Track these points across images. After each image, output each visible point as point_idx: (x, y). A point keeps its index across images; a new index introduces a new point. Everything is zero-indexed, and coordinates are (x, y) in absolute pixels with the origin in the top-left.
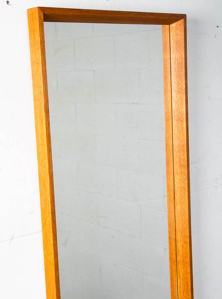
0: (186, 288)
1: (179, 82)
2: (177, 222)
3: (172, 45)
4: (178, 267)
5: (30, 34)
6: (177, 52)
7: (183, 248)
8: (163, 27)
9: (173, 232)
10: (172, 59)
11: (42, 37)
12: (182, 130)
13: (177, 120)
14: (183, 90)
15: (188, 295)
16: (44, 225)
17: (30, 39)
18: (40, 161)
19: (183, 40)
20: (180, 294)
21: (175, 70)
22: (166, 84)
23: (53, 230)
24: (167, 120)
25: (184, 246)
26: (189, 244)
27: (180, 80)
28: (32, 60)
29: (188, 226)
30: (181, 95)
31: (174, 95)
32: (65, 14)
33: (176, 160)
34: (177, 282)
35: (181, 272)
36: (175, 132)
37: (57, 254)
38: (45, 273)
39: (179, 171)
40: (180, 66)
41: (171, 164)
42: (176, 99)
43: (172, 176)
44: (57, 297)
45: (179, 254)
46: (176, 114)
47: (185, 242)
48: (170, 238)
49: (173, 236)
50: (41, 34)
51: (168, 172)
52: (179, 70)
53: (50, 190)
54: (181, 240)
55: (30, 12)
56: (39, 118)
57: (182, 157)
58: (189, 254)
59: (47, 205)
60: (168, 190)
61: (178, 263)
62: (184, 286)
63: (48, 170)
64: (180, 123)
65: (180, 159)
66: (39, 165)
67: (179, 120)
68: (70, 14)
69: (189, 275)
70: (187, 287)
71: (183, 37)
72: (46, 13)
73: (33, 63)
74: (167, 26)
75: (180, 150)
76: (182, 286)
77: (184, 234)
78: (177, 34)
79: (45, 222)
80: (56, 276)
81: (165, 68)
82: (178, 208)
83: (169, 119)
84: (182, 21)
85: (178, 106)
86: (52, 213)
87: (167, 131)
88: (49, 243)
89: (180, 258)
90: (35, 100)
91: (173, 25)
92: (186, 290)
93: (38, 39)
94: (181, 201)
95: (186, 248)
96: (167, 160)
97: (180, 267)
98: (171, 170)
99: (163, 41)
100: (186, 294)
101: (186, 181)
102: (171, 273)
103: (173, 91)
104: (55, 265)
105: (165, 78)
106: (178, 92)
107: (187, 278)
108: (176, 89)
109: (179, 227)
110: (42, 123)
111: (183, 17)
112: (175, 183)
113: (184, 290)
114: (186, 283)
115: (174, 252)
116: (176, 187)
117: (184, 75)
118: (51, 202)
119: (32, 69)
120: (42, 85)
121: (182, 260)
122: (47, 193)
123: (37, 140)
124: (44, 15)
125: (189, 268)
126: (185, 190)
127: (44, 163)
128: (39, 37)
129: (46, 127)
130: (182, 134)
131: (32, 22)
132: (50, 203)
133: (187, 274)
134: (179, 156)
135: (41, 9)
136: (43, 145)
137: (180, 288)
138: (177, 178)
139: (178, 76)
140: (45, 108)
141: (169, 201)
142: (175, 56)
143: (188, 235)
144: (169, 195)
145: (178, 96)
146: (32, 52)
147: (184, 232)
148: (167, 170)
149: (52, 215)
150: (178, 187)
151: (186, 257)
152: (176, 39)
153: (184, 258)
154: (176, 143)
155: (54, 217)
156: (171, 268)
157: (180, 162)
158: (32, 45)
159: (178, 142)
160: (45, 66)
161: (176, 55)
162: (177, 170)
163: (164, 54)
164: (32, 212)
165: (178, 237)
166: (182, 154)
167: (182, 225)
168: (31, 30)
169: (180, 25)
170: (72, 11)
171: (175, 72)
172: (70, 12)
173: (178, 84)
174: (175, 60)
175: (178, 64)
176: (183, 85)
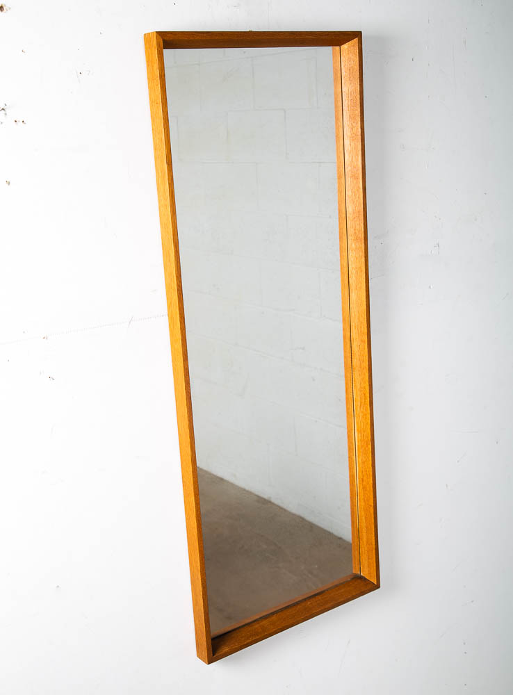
0: (363, 401)
1: (354, 124)
2: (352, 315)
3: (344, 74)
4: (354, 374)
5: (148, 65)
6: (350, 84)
7: (360, 348)
8: (333, 49)
9: (348, 329)
10: (343, 93)
11: (162, 70)
12: (358, 190)
13: (351, 177)
15: (366, 410)
17: (148, 72)
19: (357, 68)
20: (356, 409)
21: (347, 109)
22: (337, 128)
23: (180, 311)
24: (339, 178)
27: (354, 122)
28: (150, 99)
30: (356, 142)
31: (347, 142)
32: (192, 39)
33: (351, 231)
34: (352, 394)
35: (357, 380)
36: (349, 193)
38: (173, 365)
39: (354, 246)
40: (354, 103)
41: (345, 237)
42: (350, 148)
43: (345, 254)
45: (355, 357)
46: (350, 168)
47: (362, 341)
48: (345, 336)
49: (348, 333)
50: (160, 66)
51: (341, 248)
52: (353, 108)
54: (357, 338)
55: (147, 38)
57: (358, 227)
59: (173, 280)
60: (342, 273)
61: (354, 369)
62: (362, 398)
64: (355, 182)
65: (355, 230)
67: (354, 177)
68: (198, 38)
69: (367, 384)
70: (365, 399)
71: (358, 63)
72: (166, 38)
73: (152, 102)
74: (338, 48)
75: (355, 218)
76: (359, 398)
77: (361, 331)
78: (349, 59)
79: (171, 303)
81: (336, 107)
82: (354, 295)
83: (342, 176)
84: (356, 40)
85: (352, 159)
86: (178, 290)
87: (340, 192)
88: (176, 327)
89: (355, 362)
90: (155, 149)
91: (345, 46)
92: (363, 404)
93: (157, 73)
94: (357, 286)
96: (340, 232)
97: (356, 374)
100: (363, 408)
101: (363, 260)
102: (347, 384)
103: (346, 136)
106: (352, 139)
107: (365, 388)
108: (349, 134)
109: (355, 322)
111: (357, 35)
112: (350, 263)
114: (363, 395)
115: (349, 355)
116: (351, 267)
117: (360, 114)
118: (177, 277)
119: (151, 110)
121: (358, 365)
122: (172, 265)
123: (159, 199)
124: (164, 42)
125: (367, 375)
128: (158, 71)
130: (357, 196)
131: (149, 50)
133: (365, 383)
134: (355, 225)
135: (160, 34)
136: (166, 205)
137: (356, 401)
139: (352, 117)
142: (347, 89)
143: (366, 331)
144: (343, 280)
145: (353, 144)
146: (151, 88)
147: (361, 327)
148: (340, 245)
150: (353, 268)
151: (363, 361)
154: (350, 210)
155: (181, 295)
157: (355, 233)
158: (150, 80)
159: (354, 207)
160: (166, 106)
161: (350, 88)
162: (352, 245)
163: (336, 87)
164: (155, 291)
165: (354, 335)
166: (358, 223)
167: (359, 318)
168: (149, 62)
169: (354, 46)
170: (200, 34)
171: (348, 112)
172: (198, 36)
173: (352, 128)
174: (348, 94)
175: (351, 100)
176: (358, 129)
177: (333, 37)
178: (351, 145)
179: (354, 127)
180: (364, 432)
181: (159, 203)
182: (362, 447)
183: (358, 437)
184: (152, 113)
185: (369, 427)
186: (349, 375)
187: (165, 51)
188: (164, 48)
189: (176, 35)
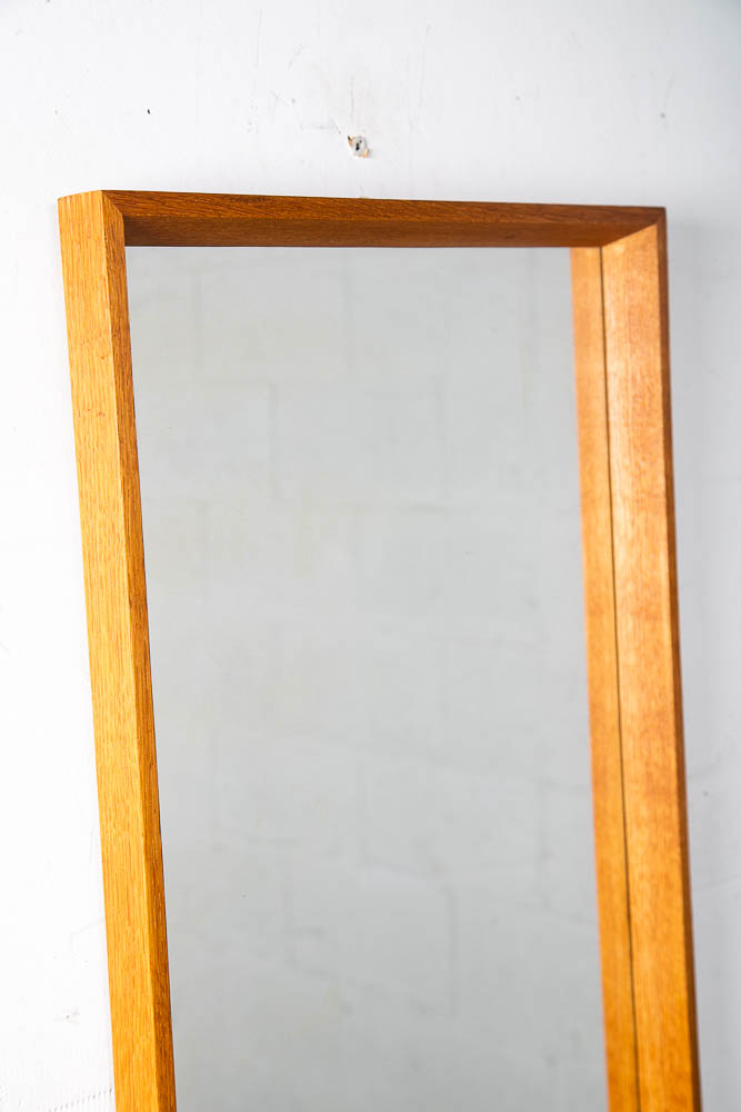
1: (643, 465)
2: (643, 1016)
3: (611, 326)
5: (70, 296)
6: (633, 352)
8: (575, 258)
9: (627, 1057)
11: (120, 312)
12: (656, 652)
13: (637, 614)
14: (656, 496)
16: (122, 1067)
17: (70, 315)
18: (110, 804)
19: (654, 307)
21: (622, 421)
22: (587, 472)
23: (160, 1090)
24: (594, 612)
27: (644, 459)
28: (76, 398)
29: (686, 1033)
30: (650, 515)
31: (622, 514)
32: (210, 215)
33: (634, 768)
36: (629, 658)
39: (644, 812)
40: (643, 405)
41: (614, 785)
42: (630, 533)
43: (615, 832)
46: (630, 588)
47: (676, 1099)
48: (613, 1079)
49: (627, 1073)
50: (115, 298)
51: (599, 814)
52: (640, 420)
53: (151, 921)
54: (658, 1090)
55: (70, 209)
56: (104, 629)
57: (657, 757)
59: (138, 982)
60: (604, 886)
63: (142, 840)
64: (648, 625)
65: (647, 765)
66: (105, 819)
67: (645, 613)
68: (228, 215)
71: (656, 294)
72: (135, 213)
73: (81, 411)
74: (592, 253)
75: (646, 731)
77: (671, 1067)
78: (630, 283)
79: (129, 1056)
82: (645, 960)
83: (601, 608)
84: (651, 232)
85: (640, 563)
86: (157, 1017)
90: (90, 558)
91: (617, 249)
93: (104, 318)
94: (655, 932)
96: (594, 767)
98: (613, 805)
99: (576, 306)
101: (676, 854)
103: (617, 499)
105: (586, 448)
106: (638, 504)
108: (628, 492)
109: (651, 1037)
110: (118, 649)
111: (653, 217)
112: (632, 860)
116: (635, 873)
117: (660, 438)
119: (78, 435)
120: (121, 500)
122: (138, 932)
123: (96, 717)
124: (128, 221)
126: (669, 886)
127: (127, 811)
128: (108, 312)
129: (136, 668)
130: (655, 668)
131: (77, 248)
132: (149, 976)
134: (644, 754)
135: (117, 198)
138: (639, 838)
139: (639, 446)
140: (130, 591)
141: (606, 928)
142: (623, 366)
143: (687, 1068)
145: (640, 521)
146: (78, 367)
147: (671, 1055)
149: (156, 1028)
150: (641, 876)
152: (627, 301)
155: (167, 1035)
157: (649, 776)
158: (79, 341)
159: (638, 701)
160: (132, 424)
161: (628, 364)
164: (76, 1014)
166: (657, 744)
167: (663, 1028)
168: (75, 285)
169: (644, 247)
170: (237, 204)
171: (625, 430)
172: (229, 207)
173: (639, 475)
174: (626, 380)
175: (635, 397)
176: (654, 478)
177: (596, 223)
178: (632, 523)
179: (643, 473)
181: (97, 727)
184: (81, 441)
187: (133, 253)
188: (127, 245)
189: (164, 203)
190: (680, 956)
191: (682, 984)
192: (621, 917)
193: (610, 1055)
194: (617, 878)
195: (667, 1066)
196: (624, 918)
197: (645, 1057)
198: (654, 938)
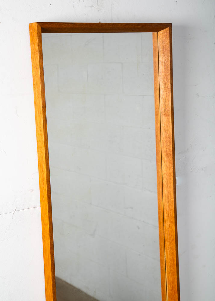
0: (172, 263)
1: (166, 81)
2: (165, 204)
3: (160, 50)
4: (166, 244)
5: (31, 44)
6: (164, 56)
7: (169, 227)
8: (153, 34)
9: (162, 213)
10: (159, 62)
11: (40, 47)
12: (168, 124)
13: (164, 115)
14: (169, 88)
15: (174, 269)
16: (42, 201)
17: (31, 48)
18: (39, 148)
19: (168, 46)
20: (167, 268)
21: (162, 72)
22: (155, 83)
23: (48, 205)
24: (156, 115)
25: (170, 225)
26: (174, 224)
27: (166, 80)
28: (32, 65)
29: (174, 208)
30: (167, 93)
31: (162, 92)
32: (61, 27)
33: (164, 149)
34: (164, 257)
35: (168, 248)
36: (163, 125)
37: (52, 225)
38: (43, 241)
39: (166, 159)
40: (166, 68)
41: (160, 153)
42: (163, 97)
43: (160, 164)
44: (51, 261)
45: (166, 232)
46: (163, 109)
47: (171, 222)
48: (159, 218)
49: (162, 216)
50: (39, 44)
51: (157, 160)
52: (165, 71)
53: (46, 171)
54: (168, 220)
55: (31, 25)
56: (38, 112)
57: (168, 147)
58: (175, 232)
59: (44, 184)
60: (158, 176)
61: (166, 240)
62: (171, 261)
63: (45, 155)
64: (167, 118)
65: (166, 149)
66: (38, 151)
67: (166, 115)
68: (64, 27)
69: (175, 251)
70: (173, 261)
71: (169, 43)
72: (44, 27)
73: (33, 67)
74: (156, 33)
75: (166, 141)
76: (169, 261)
77: (170, 215)
78: (163, 40)
79: (43, 198)
80: (50, 243)
81: (155, 70)
82: (165, 192)
83: (158, 114)
84: (168, 29)
85: (165, 103)
86: (48, 191)
87: (156, 124)
88: (46, 216)
89: (167, 236)
90: (35, 98)
91: (161, 33)
92: (172, 265)
93: (37, 48)
94: (167, 186)
95: (172, 227)
96: (156, 149)
97: (167, 244)
98: (160, 158)
99: (153, 45)
100: (172, 268)
101: (172, 168)
102: (161, 249)
103: (161, 89)
104: (50, 234)
105: (155, 78)
106: (165, 90)
107: (173, 254)
108: (163, 87)
109: (166, 209)
110: (40, 116)
111: (169, 25)
112: (163, 170)
113: (171, 264)
114: (172, 259)
115: (162, 231)
116: (164, 173)
117: (170, 75)
118: (47, 182)
119: (33, 72)
120: (40, 86)
121: (168, 238)
122: (44, 174)
123: (37, 130)
124: (42, 28)
125: (174, 245)
126: (171, 176)
127: (42, 149)
128: (38, 47)
129: (43, 120)
130: (168, 127)
131: (32, 34)
133: (173, 250)
134: (166, 146)
135: (39, 24)
136: (41, 134)
137: (167, 262)
138: (165, 165)
139: (165, 77)
140: (42, 104)
141: (158, 186)
142: (162, 59)
143: (174, 215)
144: (158, 180)
145: (165, 94)
146: (33, 58)
147: (170, 213)
148: (157, 158)
150: (165, 174)
151: (172, 235)
152: (163, 44)
153: (171, 236)
154: (163, 135)
155: (50, 194)
156: (160, 245)
157: (167, 151)
158: (33, 53)
159: (165, 134)
160: (43, 70)
161: (163, 58)
162: (165, 158)
163: (154, 57)
164: (33, 190)
165: (166, 217)
166: (168, 144)
167: (169, 207)
168: (32, 41)
169: (166, 32)
170: (67, 24)
171: (162, 73)
172: (65, 25)
173: (165, 84)
174: (163, 62)
175: (164, 66)
176: (169, 85)
177: (153, 27)
178: (164, 95)
180: (173, 284)
181: (37, 132)
182: (171, 294)
183: (169, 286)
184: (33, 74)
185: (176, 280)
186: (162, 244)
187: (44, 35)
188: (42, 33)
189: (50, 25)
190: (173, 191)
191: (173, 197)
192: (161, 182)
193: (159, 213)
194: (160, 174)
195: (169, 215)
196: (162, 183)
197: (165, 213)
198: (167, 187)
